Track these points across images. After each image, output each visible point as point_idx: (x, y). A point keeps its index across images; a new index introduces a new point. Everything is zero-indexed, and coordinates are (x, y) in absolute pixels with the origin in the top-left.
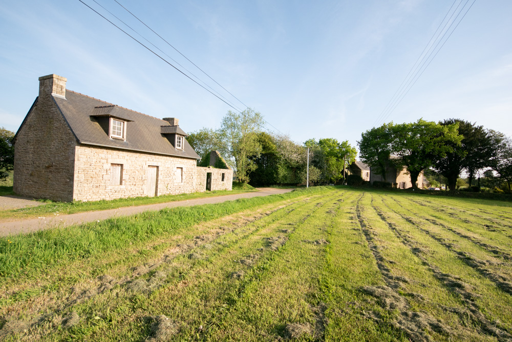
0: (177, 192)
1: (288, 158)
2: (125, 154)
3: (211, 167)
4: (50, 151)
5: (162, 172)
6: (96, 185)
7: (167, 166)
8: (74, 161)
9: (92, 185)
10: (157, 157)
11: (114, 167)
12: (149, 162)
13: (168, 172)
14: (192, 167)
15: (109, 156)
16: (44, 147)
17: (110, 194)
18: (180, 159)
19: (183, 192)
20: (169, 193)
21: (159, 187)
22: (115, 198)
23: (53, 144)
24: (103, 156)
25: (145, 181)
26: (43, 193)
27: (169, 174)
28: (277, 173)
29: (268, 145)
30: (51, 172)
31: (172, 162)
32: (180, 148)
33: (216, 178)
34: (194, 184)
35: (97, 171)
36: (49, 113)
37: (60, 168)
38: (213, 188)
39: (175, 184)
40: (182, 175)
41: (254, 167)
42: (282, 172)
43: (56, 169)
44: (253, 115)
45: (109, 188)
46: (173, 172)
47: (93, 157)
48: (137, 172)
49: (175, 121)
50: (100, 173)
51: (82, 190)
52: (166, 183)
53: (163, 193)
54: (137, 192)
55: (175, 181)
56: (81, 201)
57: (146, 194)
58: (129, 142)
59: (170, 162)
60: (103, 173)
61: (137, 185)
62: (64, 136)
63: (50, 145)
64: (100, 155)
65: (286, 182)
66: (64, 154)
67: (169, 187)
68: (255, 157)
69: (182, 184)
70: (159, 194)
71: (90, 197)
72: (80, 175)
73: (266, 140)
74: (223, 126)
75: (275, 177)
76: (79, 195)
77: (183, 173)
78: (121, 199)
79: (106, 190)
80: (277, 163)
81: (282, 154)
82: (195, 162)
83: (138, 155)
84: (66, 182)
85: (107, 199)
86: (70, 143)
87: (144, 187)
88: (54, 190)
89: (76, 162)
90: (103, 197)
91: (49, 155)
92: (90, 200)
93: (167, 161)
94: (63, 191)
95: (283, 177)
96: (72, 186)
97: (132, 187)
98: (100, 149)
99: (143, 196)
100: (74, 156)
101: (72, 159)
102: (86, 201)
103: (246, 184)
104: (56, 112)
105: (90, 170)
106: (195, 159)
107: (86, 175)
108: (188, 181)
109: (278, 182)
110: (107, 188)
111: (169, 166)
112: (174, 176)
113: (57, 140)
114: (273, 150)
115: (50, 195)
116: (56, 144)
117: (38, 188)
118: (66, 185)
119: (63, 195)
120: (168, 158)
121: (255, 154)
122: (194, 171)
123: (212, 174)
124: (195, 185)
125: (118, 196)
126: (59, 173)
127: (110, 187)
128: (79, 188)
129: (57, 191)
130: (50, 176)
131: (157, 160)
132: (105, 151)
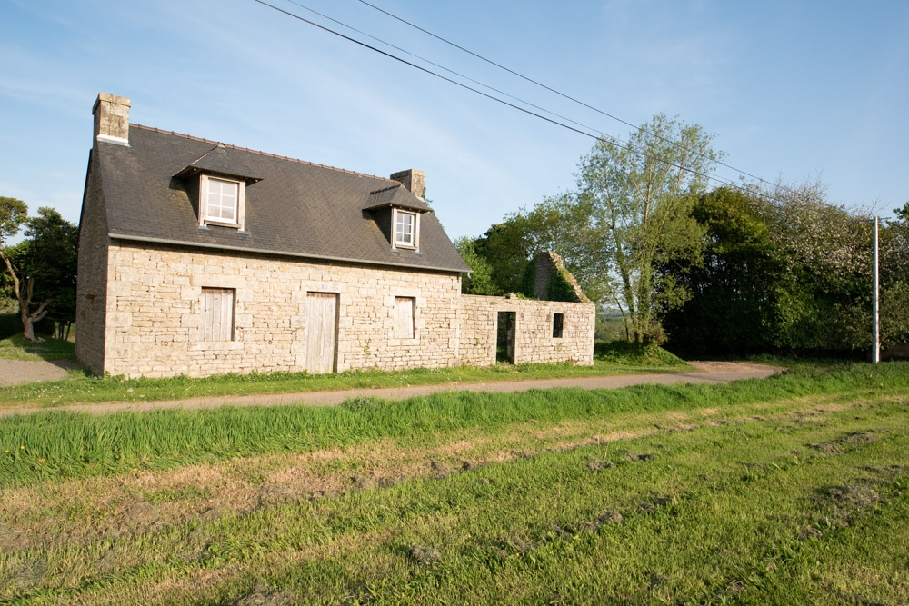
0: (399, 364)
1: (814, 262)
2: (241, 262)
3: (513, 296)
5: (350, 309)
6: (164, 338)
7: (364, 292)
9: (152, 339)
10: (334, 268)
11: (216, 296)
12: (309, 283)
13: (369, 309)
14: (446, 295)
15: (198, 268)
17: (200, 362)
18: (405, 275)
19: (419, 364)
20: (372, 365)
21: (340, 348)
22: (213, 372)
24: (181, 267)
25: (300, 333)
27: (373, 315)
28: (773, 315)
29: (735, 225)
31: (381, 282)
32: (410, 245)
33: (532, 328)
34: (455, 343)
35: (166, 306)
38: (522, 353)
39: (392, 342)
40: (414, 319)
41: (680, 296)
42: (792, 309)
44: (676, 135)
45: (198, 348)
46: (385, 309)
47: (156, 272)
48: (274, 308)
49: (413, 177)
50: (172, 310)
51: (126, 351)
52: (364, 338)
53: (354, 366)
54: (276, 360)
55: (390, 334)
56: (122, 376)
57: (302, 365)
58: (254, 232)
59: (372, 281)
60: (180, 311)
61: (275, 343)
64: (173, 265)
67: (372, 349)
68: (685, 263)
69: (416, 341)
70: (341, 368)
71: (148, 369)
72: (121, 314)
73: (731, 210)
74: (584, 182)
75: (766, 329)
76: (119, 363)
77: (418, 311)
78: (230, 377)
79: (189, 353)
80: (770, 280)
81: (791, 252)
82: (456, 283)
83: (276, 264)
85: (193, 375)
87: (296, 346)
88: (95, 349)
89: (111, 285)
90: (181, 369)
92: (148, 376)
93: (363, 280)
94: (100, 351)
95: (796, 326)
97: (263, 346)
98: (171, 253)
99: (295, 370)
102: (138, 376)
103: (655, 347)
105: (146, 304)
106: (456, 274)
107: (136, 314)
108: (433, 335)
109: (778, 343)
110: (194, 348)
111: (372, 293)
112: (388, 323)
114: (756, 241)
115: (93, 359)
119: (99, 362)
120: (368, 271)
121: (686, 256)
122: (453, 307)
123: (518, 317)
124: (458, 345)
125: (224, 368)
127: (200, 346)
128: (118, 346)
131: (334, 277)
132: (186, 256)
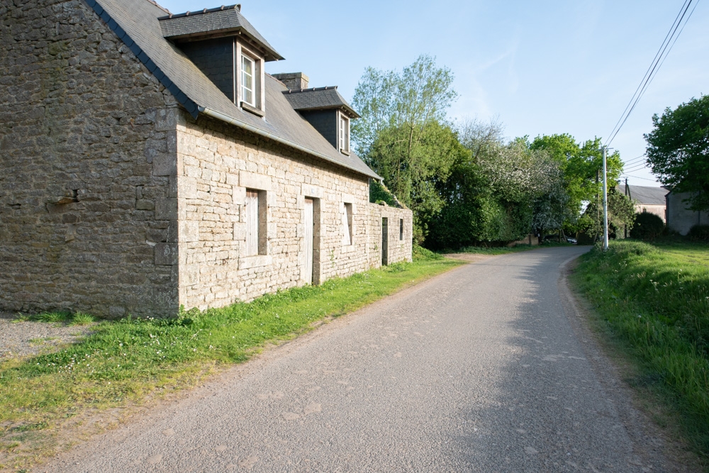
4: (63, 150)
5: (325, 216)
6: (222, 255)
8: (173, 175)
9: (213, 257)
16: (34, 139)
20: (335, 274)
23: (73, 126)
26: (44, 293)
30: (71, 220)
31: (337, 188)
33: (393, 231)
34: (367, 248)
35: (222, 212)
36: (44, 22)
37: (112, 206)
38: (390, 256)
39: (343, 249)
43: (96, 208)
46: (339, 217)
50: (227, 218)
52: (331, 246)
53: (328, 276)
54: (290, 275)
55: (343, 241)
57: (302, 278)
60: (232, 219)
61: (289, 255)
62: (121, 97)
63: (60, 131)
65: (496, 238)
66: (126, 157)
67: (335, 258)
69: (352, 248)
70: (322, 278)
79: (240, 273)
82: (367, 189)
84: (145, 250)
86: (150, 117)
88: (89, 279)
90: (235, 294)
91: (59, 165)
93: (329, 186)
94: (131, 280)
95: (491, 225)
96: (172, 264)
97: (282, 259)
99: (300, 285)
100: (175, 158)
101: (166, 171)
104: (79, 14)
105: (208, 209)
108: (359, 241)
109: (481, 239)
113: (89, 112)
114: (468, 163)
115: (74, 296)
116: (87, 125)
117: (17, 278)
118: (140, 259)
119: (130, 295)
122: (366, 214)
123: (388, 222)
124: (368, 250)
125: (260, 289)
126: (110, 220)
129: (102, 281)
130: (71, 233)
131: (317, 180)
